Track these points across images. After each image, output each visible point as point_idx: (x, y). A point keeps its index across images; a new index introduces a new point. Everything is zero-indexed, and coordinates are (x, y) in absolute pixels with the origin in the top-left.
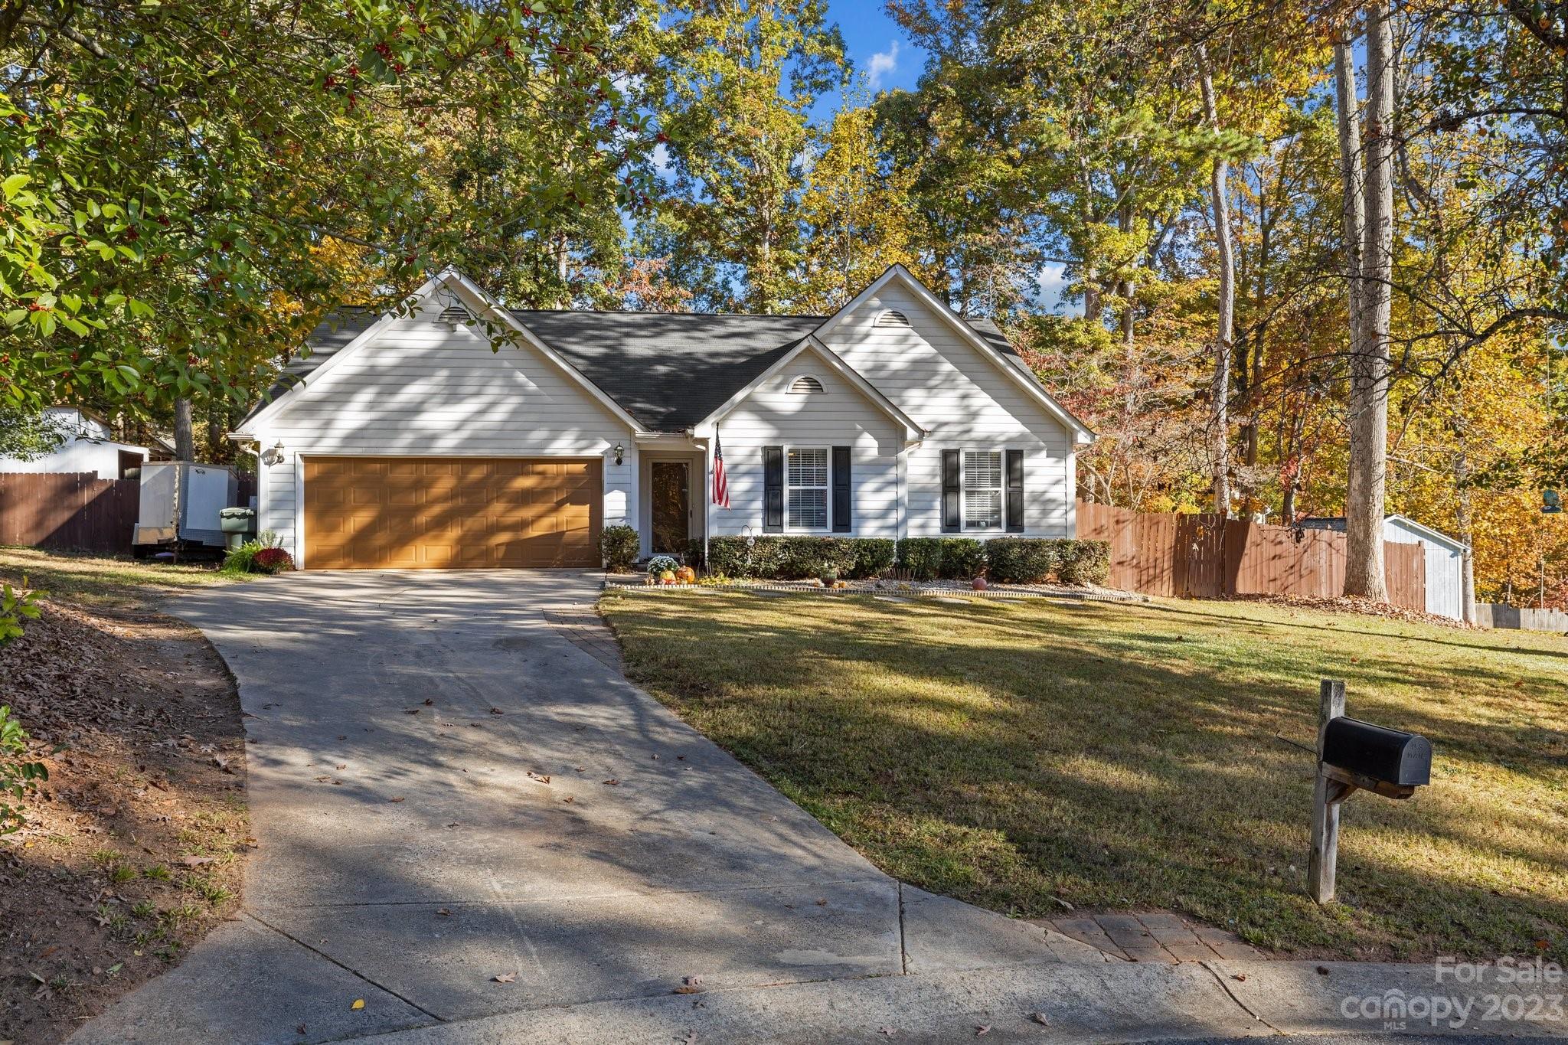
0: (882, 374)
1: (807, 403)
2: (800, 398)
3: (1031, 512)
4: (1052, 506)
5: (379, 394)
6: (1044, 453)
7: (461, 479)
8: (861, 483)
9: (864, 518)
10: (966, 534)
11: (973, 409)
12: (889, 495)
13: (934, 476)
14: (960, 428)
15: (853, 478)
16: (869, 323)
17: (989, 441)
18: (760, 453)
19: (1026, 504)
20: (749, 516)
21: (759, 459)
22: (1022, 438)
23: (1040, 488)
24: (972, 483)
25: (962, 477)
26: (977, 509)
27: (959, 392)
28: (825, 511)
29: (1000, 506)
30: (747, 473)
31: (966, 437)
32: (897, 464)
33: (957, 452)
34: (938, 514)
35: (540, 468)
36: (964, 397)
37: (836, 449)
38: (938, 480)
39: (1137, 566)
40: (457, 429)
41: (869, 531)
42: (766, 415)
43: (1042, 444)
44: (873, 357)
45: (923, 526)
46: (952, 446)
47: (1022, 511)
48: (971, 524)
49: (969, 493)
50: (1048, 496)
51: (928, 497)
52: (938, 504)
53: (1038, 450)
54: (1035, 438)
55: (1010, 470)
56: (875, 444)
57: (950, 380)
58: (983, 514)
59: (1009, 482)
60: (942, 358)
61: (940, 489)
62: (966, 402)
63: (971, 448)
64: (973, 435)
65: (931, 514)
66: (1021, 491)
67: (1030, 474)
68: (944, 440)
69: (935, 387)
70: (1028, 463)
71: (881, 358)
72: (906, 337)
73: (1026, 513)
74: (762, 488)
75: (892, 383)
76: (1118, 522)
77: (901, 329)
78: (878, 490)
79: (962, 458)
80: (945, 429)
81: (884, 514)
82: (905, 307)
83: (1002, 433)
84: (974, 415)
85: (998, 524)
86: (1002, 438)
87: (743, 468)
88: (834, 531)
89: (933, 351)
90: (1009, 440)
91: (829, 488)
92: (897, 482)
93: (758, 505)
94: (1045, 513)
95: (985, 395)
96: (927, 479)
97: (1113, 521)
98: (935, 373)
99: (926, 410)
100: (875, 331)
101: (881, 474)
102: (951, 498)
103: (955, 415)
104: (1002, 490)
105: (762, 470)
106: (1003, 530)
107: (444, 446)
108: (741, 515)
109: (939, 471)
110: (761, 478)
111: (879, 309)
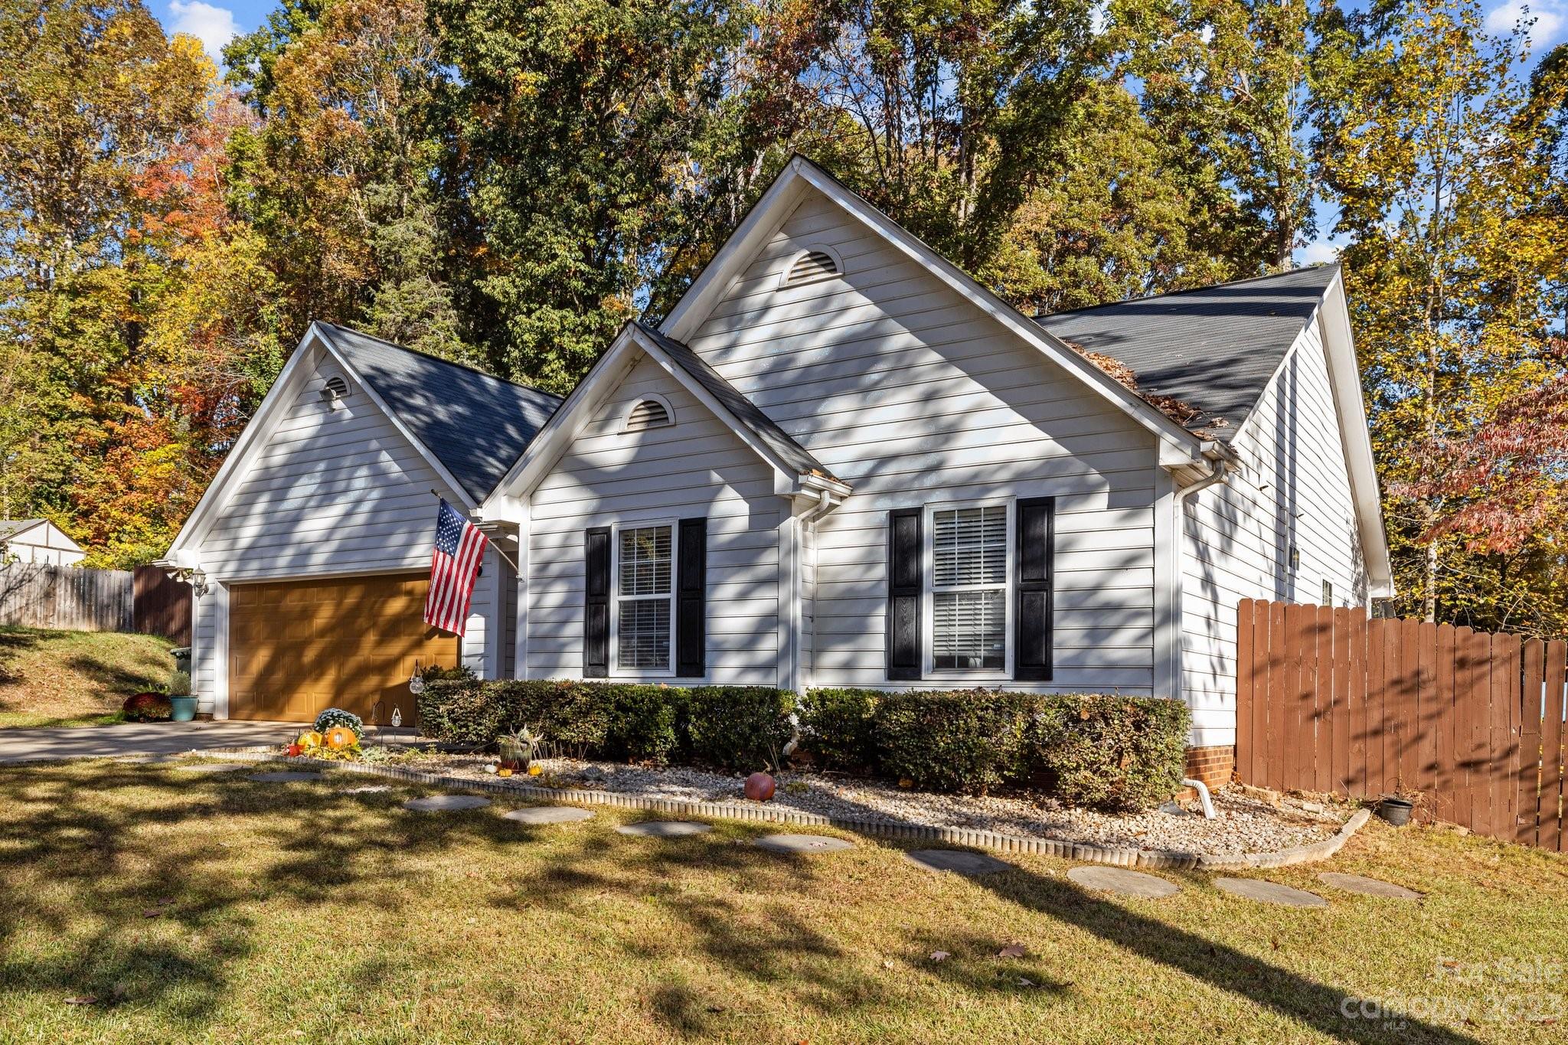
0: (789, 376)
1: (641, 446)
2: (631, 440)
3: (1068, 635)
4: (1113, 620)
5: (271, 501)
6: (1101, 500)
7: (339, 604)
8: (717, 584)
9: (721, 650)
10: (932, 683)
11: (945, 420)
12: (761, 604)
13: (871, 565)
14: (920, 463)
15: (710, 576)
16: (771, 283)
17: (977, 483)
18: (580, 539)
19: (1056, 615)
20: (560, 650)
21: (579, 552)
22: (1050, 466)
23: (1088, 579)
24: (947, 577)
25: (928, 560)
26: (957, 630)
27: (919, 390)
28: (667, 637)
29: (1002, 624)
30: (561, 577)
31: (930, 480)
32: (773, 544)
33: (917, 512)
34: (879, 642)
35: (409, 585)
36: (929, 397)
37: (684, 524)
38: (881, 571)
39: (1526, 774)
40: (327, 539)
41: (726, 672)
42: (588, 475)
43: (1095, 477)
44: (773, 349)
45: (848, 667)
46: (905, 503)
47: (1049, 629)
48: (944, 663)
49: (940, 598)
50: (1105, 596)
51: (859, 608)
52: (879, 621)
53: (1085, 492)
54: (1079, 466)
55: (1024, 542)
56: (744, 507)
57: (903, 366)
58: (974, 640)
59: (1022, 565)
60: (892, 324)
61: (884, 587)
62: (932, 408)
63: (940, 501)
64: (946, 474)
65: (863, 642)
66: (1047, 584)
67: (1066, 548)
68: (888, 492)
69: (874, 387)
70: (1063, 524)
71: (787, 346)
72: (828, 296)
73: (1058, 636)
74: (582, 601)
75: (800, 393)
76: (1462, 664)
77: (821, 283)
78: (742, 597)
79: (928, 525)
80: (892, 468)
81: (750, 641)
82: (829, 238)
83: (1005, 464)
84: (946, 433)
85: (994, 662)
86: (1004, 475)
87: (555, 569)
88: (680, 673)
89: (875, 311)
90: (1020, 478)
91: (672, 596)
92: (777, 578)
93: (576, 628)
94: (1096, 636)
95: (975, 386)
96: (855, 573)
97: (1447, 660)
98: (876, 357)
99: (859, 435)
100: (782, 297)
101: (748, 565)
102: (908, 607)
103: (908, 439)
104: (1008, 586)
105: (583, 570)
106: (1008, 674)
107: (317, 564)
108: (549, 646)
109: (883, 553)
110: (582, 583)
111: (786, 254)
